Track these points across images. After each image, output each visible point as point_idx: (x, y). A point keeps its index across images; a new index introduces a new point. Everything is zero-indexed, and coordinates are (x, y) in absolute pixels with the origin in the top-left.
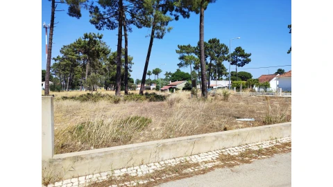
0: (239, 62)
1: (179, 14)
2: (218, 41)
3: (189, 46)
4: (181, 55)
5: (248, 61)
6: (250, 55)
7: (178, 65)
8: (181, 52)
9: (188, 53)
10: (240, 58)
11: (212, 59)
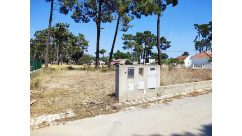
0: (163, 47)
1: (134, 16)
2: (150, 33)
3: (131, 35)
4: (125, 41)
5: (169, 46)
6: (170, 43)
7: (123, 48)
8: (125, 39)
9: (129, 40)
10: (164, 44)
11: (146, 44)
